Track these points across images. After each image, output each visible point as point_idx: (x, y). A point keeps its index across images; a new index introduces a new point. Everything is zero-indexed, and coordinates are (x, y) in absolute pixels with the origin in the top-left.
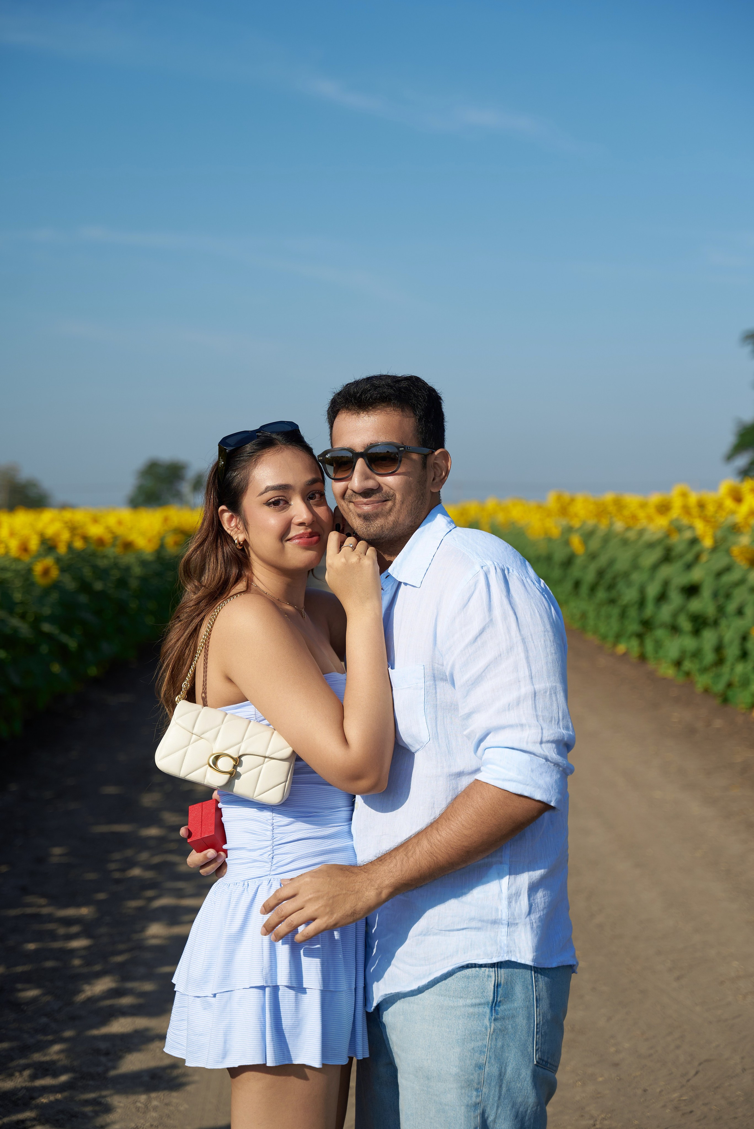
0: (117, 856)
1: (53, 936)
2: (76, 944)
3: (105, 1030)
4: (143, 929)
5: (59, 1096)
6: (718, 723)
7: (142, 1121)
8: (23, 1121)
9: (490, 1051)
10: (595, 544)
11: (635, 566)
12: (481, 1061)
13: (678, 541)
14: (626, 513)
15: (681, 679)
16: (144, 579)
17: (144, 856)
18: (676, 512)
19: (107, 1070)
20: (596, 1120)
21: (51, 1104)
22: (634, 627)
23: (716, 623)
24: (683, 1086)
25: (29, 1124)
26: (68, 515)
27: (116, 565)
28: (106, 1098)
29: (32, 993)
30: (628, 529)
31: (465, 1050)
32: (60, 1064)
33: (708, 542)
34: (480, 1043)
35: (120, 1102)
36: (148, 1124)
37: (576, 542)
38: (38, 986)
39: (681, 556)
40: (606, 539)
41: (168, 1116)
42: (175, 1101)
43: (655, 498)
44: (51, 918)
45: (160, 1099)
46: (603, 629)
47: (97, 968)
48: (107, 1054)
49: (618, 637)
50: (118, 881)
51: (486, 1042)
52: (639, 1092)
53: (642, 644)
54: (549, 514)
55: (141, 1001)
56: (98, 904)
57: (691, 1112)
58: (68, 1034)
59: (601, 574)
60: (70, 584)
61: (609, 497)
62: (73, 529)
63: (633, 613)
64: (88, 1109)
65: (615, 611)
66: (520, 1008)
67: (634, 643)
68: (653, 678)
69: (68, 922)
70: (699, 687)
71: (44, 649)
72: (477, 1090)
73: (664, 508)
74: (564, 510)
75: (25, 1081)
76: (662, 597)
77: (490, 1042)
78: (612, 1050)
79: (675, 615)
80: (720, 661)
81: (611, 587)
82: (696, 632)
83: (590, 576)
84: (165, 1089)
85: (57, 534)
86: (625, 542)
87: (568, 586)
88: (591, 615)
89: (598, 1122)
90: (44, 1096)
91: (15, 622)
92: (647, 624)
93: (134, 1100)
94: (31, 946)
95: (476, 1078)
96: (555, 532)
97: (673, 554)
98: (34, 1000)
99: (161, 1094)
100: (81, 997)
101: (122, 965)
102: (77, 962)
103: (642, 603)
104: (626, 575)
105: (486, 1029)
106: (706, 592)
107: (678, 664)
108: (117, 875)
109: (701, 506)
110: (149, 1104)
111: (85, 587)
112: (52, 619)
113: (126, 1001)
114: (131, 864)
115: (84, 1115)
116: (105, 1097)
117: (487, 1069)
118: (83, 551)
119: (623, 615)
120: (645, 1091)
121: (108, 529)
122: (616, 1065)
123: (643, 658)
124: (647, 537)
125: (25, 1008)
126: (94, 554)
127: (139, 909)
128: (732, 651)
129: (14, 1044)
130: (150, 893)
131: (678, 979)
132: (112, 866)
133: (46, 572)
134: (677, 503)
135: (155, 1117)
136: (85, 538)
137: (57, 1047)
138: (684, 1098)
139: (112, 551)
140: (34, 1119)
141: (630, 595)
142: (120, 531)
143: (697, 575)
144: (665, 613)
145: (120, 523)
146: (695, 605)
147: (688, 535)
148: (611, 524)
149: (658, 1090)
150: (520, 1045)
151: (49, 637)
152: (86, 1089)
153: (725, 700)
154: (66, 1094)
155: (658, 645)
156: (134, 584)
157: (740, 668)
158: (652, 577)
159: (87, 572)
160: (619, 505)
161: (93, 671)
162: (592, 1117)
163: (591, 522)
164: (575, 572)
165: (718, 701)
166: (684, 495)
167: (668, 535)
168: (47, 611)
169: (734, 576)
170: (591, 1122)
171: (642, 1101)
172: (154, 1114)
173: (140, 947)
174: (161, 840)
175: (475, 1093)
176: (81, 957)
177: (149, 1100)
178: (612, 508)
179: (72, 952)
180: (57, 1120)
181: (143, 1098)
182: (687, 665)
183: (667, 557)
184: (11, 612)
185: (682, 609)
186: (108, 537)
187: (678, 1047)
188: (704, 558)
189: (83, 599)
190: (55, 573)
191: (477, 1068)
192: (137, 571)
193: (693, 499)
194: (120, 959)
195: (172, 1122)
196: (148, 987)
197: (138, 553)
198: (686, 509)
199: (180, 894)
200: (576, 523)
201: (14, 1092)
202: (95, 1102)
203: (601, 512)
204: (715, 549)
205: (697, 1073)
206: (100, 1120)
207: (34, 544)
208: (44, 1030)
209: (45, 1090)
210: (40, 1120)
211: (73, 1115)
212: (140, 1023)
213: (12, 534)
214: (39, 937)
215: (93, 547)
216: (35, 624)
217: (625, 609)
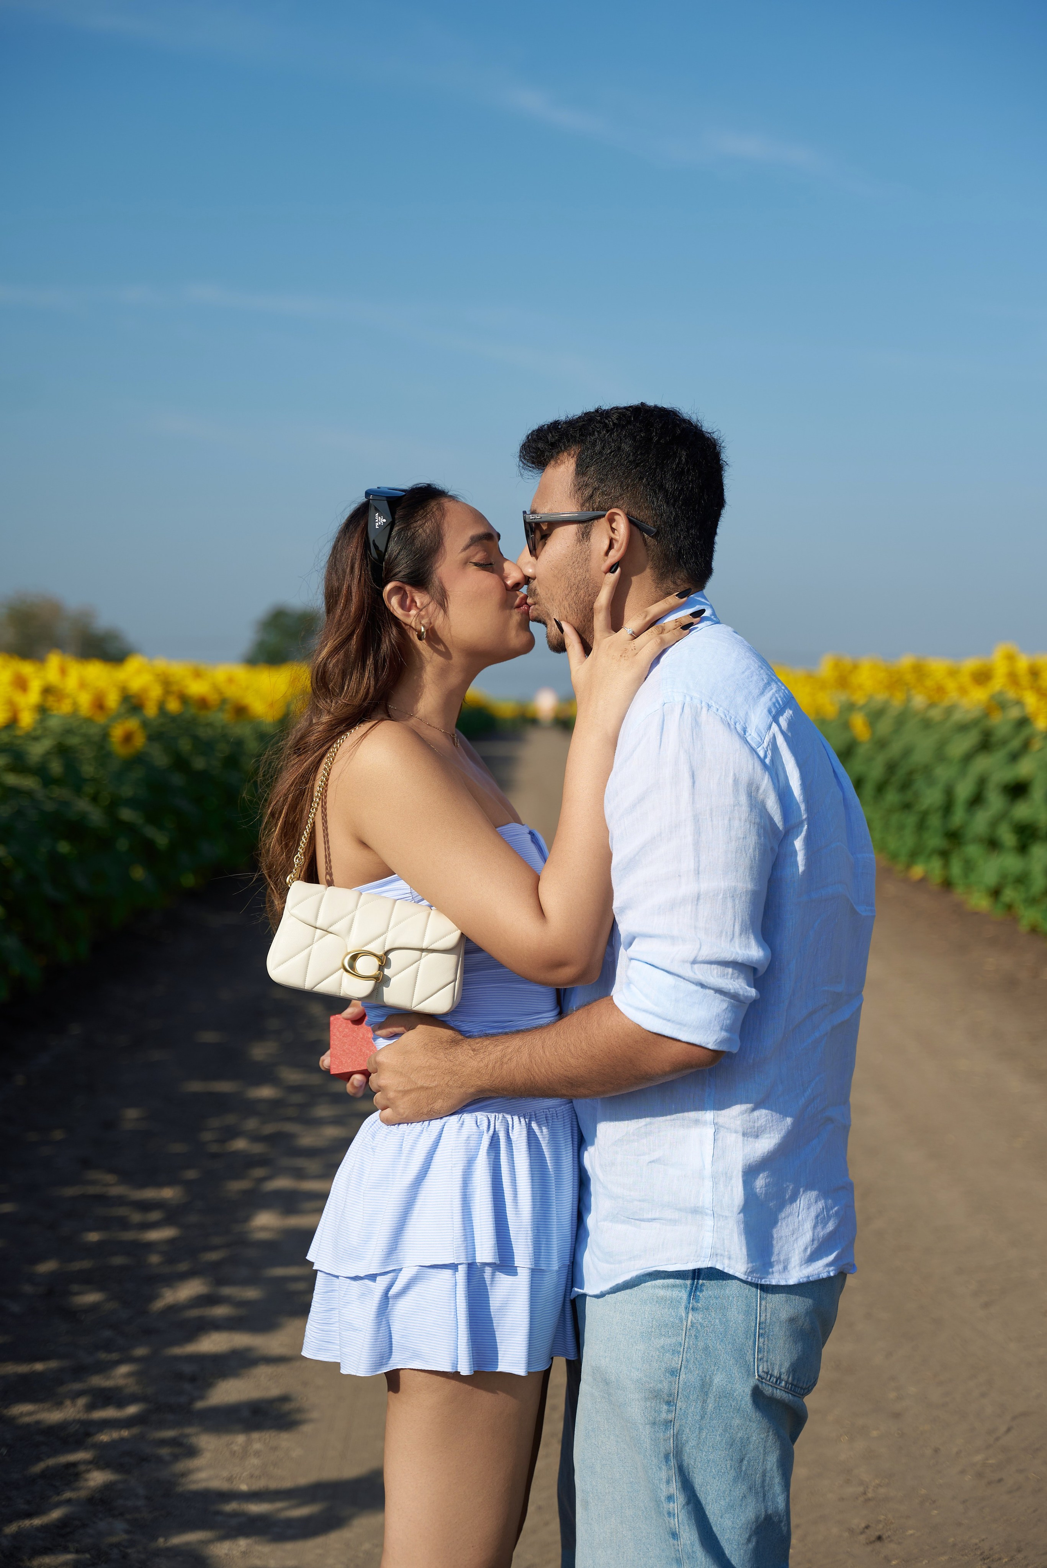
0: (215, 1122)
1: (124, 1224)
2: (154, 1235)
3: (191, 1348)
4: (247, 1218)
5: (125, 1433)
7: (239, 1469)
8: (74, 1465)
9: (686, 1352)
10: (884, 727)
11: (940, 755)
12: (674, 1365)
13: (1001, 722)
14: (929, 683)
15: (999, 914)
17: (251, 1124)
18: (999, 679)
19: (193, 1400)
20: (867, 1488)
21: (113, 1444)
22: (935, 841)
24: (989, 1446)
25: (82, 1468)
27: (224, 737)
28: (190, 1438)
29: (92, 1298)
30: (932, 705)
31: (651, 1348)
32: (128, 1391)
33: (1042, 723)
34: (673, 1340)
35: (209, 1443)
36: (247, 1473)
37: (859, 724)
38: (101, 1288)
39: (1004, 742)
40: (901, 720)
41: (275, 1464)
42: (285, 1444)
43: (970, 665)
44: (121, 1201)
45: (265, 1441)
46: (892, 845)
47: (183, 1267)
48: (193, 1379)
49: (914, 856)
50: (215, 1156)
51: (682, 1340)
52: (929, 1452)
53: (946, 865)
54: (823, 685)
55: (240, 1312)
56: (188, 1184)
57: (1000, 1480)
58: (140, 1351)
59: (891, 767)
60: (160, 759)
61: (906, 661)
62: (167, 683)
63: (935, 821)
64: (164, 1452)
65: (911, 820)
66: (733, 1298)
67: (936, 865)
68: (961, 912)
69: (145, 1206)
70: (1024, 925)
71: (123, 844)
72: (668, 1403)
73: (982, 677)
74: (843, 681)
75: (79, 1412)
76: (977, 800)
77: (687, 1340)
78: (892, 1395)
79: (994, 824)
81: (906, 785)
82: (1023, 848)
83: (876, 772)
84: (271, 1428)
85: (145, 690)
86: (927, 724)
89: (870, 1490)
90: (105, 1432)
91: (83, 805)
92: (954, 837)
93: (228, 1442)
94: (93, 1237)
95: (666, 1387)
96: (831, 710)
97: (994, 739)
98: (94, 1308)
99: (266, 1434)
100: (159, 1305)
101: (216, 1265)
102: (155, 1259)
103: (947, 808)
104: (927, 770)
105: (681, 1320)
106: (1038, 793)
107: (996, 893)
108: (214, 1148)
109: (1034, 673)
110: (249, 1448)
111: (180, 763)
112: (132, 803)
113: (220, 1311)
114: (232, 1133)
115: (159, 1460)
116: (189, 1436)
117: (683, 1376)
118: (180, 715)
119: (921, 825)
120: (936, 1451)
121: (216, 688)
122: (897, 1416)
123: (947, 885)
124: (957, 716)
125: (82, 1318)
126: (194, 721)
127: (245, 1192)
129: (65, 1363)
130: (259, 1172)
131: (986, 1305)
132: (207, 1136)
133: (128, 738)
134: (1000, 669)
135: (257, 1464)
136: (184, 699)
137: (124, 1369)
138: (991, 1462)
139: (224, 717)
140: (90, 1462)
141: (931, 797)
142: (231, 691)
143: (1025, 768)
144: (981, 822)
145: (231, 680)
146: (1022, 811)
147: (1014, 713)
148: (908, 700)
149: (955, 1450)
150: (733, 1349)
151: (130, 829)
152: (162, 1425)
154: (135, 1430)
155: (969, 866)
156: (248, 764)
158: (963, 772)
159: (185, 745)
160: (919, 671)
161: (189, 880)
162: (861, 1482)
163: (881, 697)
164: (858, 765)
166: (1011, 658)
167: (987, 714)
168: (127, 791)
170: (861, 1489)
171: (932, 1463)
172: (255, 1461)
173: (243, 1241)
174: (275, 1104)
175: (665, 1407)
176: (161, 1253)
177: (249, 1442)
178: (910, 677)
179: (150, 1246)
180: (122, 1465)
181: (241, 1439)
182: (1009, 894)
183: (986, 744)
184: (78, 790)
185: (1003, 816)
186: (213, 698)
187: (983, 1395)
188: (1037, 745)
189: (178, 780)
190: (140, 741)
191: (667, 1374)
192: (253, 746)
193: (1023, 664)
194: (213, 1256)
195: (279, 1471)
196: (251, 1294)
197: (255, 721)
198: (1013, 678)
199: (300, 1174)
200: (860, 698)
201: (63, 1426)
202: (174, 1442)
203: (895, 682)
205: (1009, 1430)
206: (181, 1466)
207: (112, 700)
208: (108, 1346)
209: (107, 1424)
210: (98, 1463)
211: (144, 1459)
212: (240, 1340)
213: (83, 685)
214: (104, 1224)
215: (193, 711)
216: (111, 809)
217: (924, 817)
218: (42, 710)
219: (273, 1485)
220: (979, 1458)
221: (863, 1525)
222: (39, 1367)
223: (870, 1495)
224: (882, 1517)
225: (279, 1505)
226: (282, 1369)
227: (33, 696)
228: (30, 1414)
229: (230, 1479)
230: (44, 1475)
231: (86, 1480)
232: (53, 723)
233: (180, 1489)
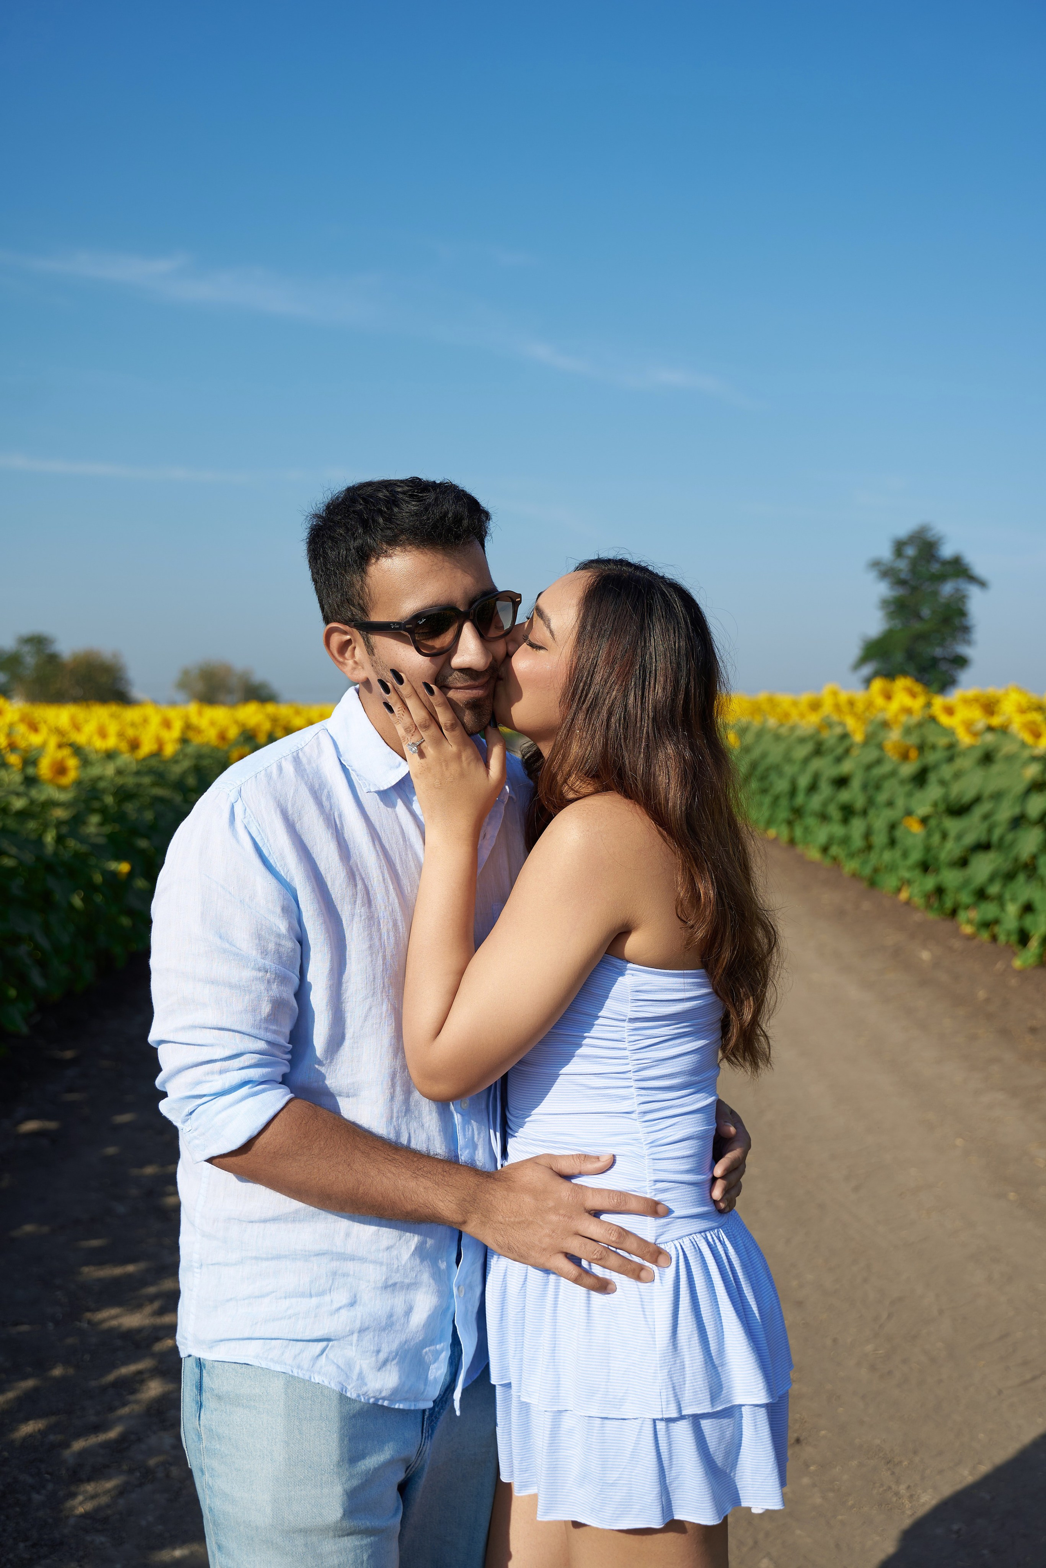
6: (866, 905)
10: (749, 738)
11: (788, 758)
13: (829, 736)
14: (779, 710)
15: (827, 862)
18: (827, 708)
22: (783, 813)
23: (865, 813)
24: (876, 1335)
25: (144, 1377)
26: (270, 708)
30: (781, 725)
33: (858, 737)
39: (832, 750)
40: (760, 734)
43: (805, 698)
49: (769, 822)
52: (829, 1342)
53: (791, 830)
59: (754, 766)
61: (762, 696)
63: (784, 802)
65: (767, 800)
67: (785, 828)
68: (802, 861)
70: (847, 871)
73: (815, 706)
76: (813, 788)
79: (825, 804)
80: (869, 847)
81: (763, 778)
82: (845, 821)
85: (258, 725)
86: (777, 737)
92: (798, 812)
97: (824, 748)
103: (793, 793)
104: (777, 769)
106: (856, 783)
107: (825, 849)
109: (851, 703)
119: (775, 804)
123: (792, 842)
124: (799, 733)
128: (880, 838)
131: (856, 1189)
134: (828, 700)
138: (880, 1353)
140: (150, 1371)
141: (781, 785)
143: (846, 767)
144: (816, 802)
146: (845, 796)
147: (838, 730)
148: (765, 721)
149: (850, 1340)
153: (872, 883)
155: (808, 831)
157: (887, 856)
158: (803, 769)
160: (772, 702)
163: (745, 720)
165: (865, 885)
166: (835, 694)
167: (818, 731)
169: (886, 768)
178: (765, 706)
182: (834, 850)
183: (818, 750)
185: (831, 799)
187: (865, 1281)
188: (855, 752)
193: (843, 697)
198: (837, 707)
203: (756, 709)
204: (866, 743)
205: (890, 1316)
207: (233, 733)
213: (212, 723)
217: (776, 799)
218: (184, 741)
220: (869, 1348)
227: (176, 732)
232: (190, 750)
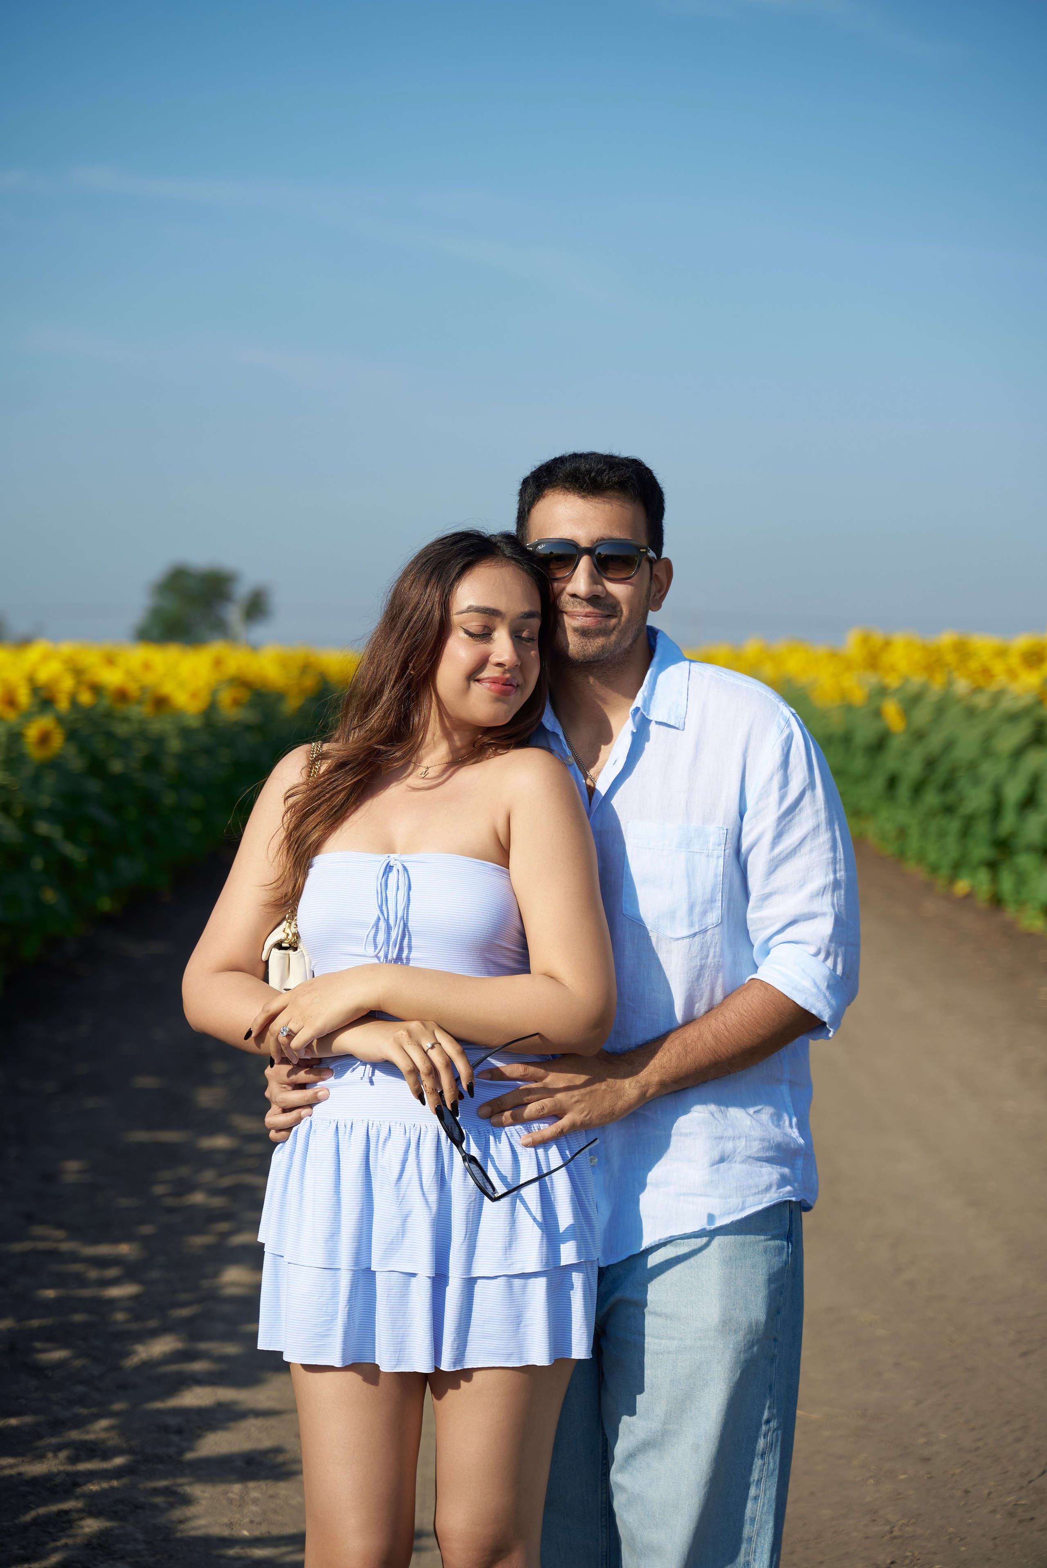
0: (166, 1175)
1: (81, 1281)
2: (115, 1292)
3: (173, 1403)
4: (217, 1274)
5: (115, 1483)
7: (238, 1516)
8: (66, 1512)
10: (922, 715)
11: (987, 751)
14: (974, 665)
16: (186, 757)
17: (208, 1176)
19: (182, 1452)
20: (894, 1527)
21: (103, 1493)
22: (981, 851)
24: (1022, 1488)
25: (75, 1516)
26: (68, 650)
27: (143, 734)
28: (184, 1487)
29: (58, 1354)
30: (977, 690)
32: (110, 1443)
35: (204, 1492)
36: (247, 1520)
37: (891, 711)
38: (65, 1345)
40: (941, 709)
41: (275, 1511)
42: (283, 1492)
43: (1018, 643)
44: (74, 1257)
45: (262, 1489)
46: (932, 856)
47: (153, 1324)
48: (179, 1431)
49: (957, 867)
50: (171, 1210)
52: (959, 1493)
53: (995, 879)
54: (848, 667)
55: (223, 1366)
56: (145, 1240)
57: (1032, 1519)
58: (118, 1407)
59: (931, 764)
60: (75, 762)
61: (946, 639)
62: (78, 672)
63: (982, 828)
64: (159, 1500)
65: (954, 825)
67: (983, 876)
68: (1011, 933)
69: (102, 1262)
71: (38, 863)
73: (1034, 658)
74: (873, 661)
75: (62, 1464)
76: (1029, 802)
78: (922, 1440)
81: (947, 786)
83: (913, 769)
84: (266, 1478)
85: (55, 681)
86: (971, 712)
87: (878, 783)
88: (914, 832)
89: (896, 1529)
90: (94, 1482)
92: (1004, 846)
93: (224, 1490)
94: (50, 1293)
96: (858, 696)
98: (61, 1364)
99: (262, 1484)
100: (133, 1361)
101: (189, 1321)
102: (120, 1316)
103: (996, 811)
104: (972, 766)
108: (170, 1202)
110: (246, 1496)
111: (96, 766)
112: (51, 814)
113: (199, 1366)
114: (185, 1187)
115: (155, 1507)
116: (182, 1485)
118: (93, 708)
119: (965, 832)
120: (967, 1492)
121: (129, 673)
122: (926, 1460)
123: (997, 901)
124: (1007, 704)
125: (50, 1374)
126: (109, 715)
127: (208, 1247)
129: (41, 1418)
130: (223, 1226)
131: (1024, 1355)
132: (159, 1190)
133: (44, 739)
135: (256, 1511)
136: (96, 689)
137: (104, 1423)
138: (1023, 1502)
139: (140, 711)
140: (82, 1511)
141: (977, 799)
142: (149, 679)
144: (1034, 827)
145: (146, 666)
148: (949, 683)
149: (986, 1492)
151: (46, 843)
152: (152, 1475)
154: (125, 1481)
155: (1021, 879)
156: (170, 765)
158: (1013, 770)
159: (100, 745)
160: (963, 651)
161: (105, 904)
162: (888, 1522)
163: (918, 679)
164: (890, 762)
167: (1040, 700)
168: (45, 800)
170: (887, 1528)
171: (961, 1504)
172: (254, 1508)
173: (213, 1296)
174: (232, 1154)
176: (125, 1310)
177: (246, 1491)
178: (950, 658)
179: (112, 1303)
180: (116, 1512)
181: (237, 1488)
183: (1039, 737)
186: (133, 688)
187: (1018, 1440)
189: (94, 785)
190: (58, 740)
192: (175, 745)
194: (184, 1312)
195: (280, 1518)
196: (231, 1349)
197: (178, 715)
200: (893, 681)
201: (48, 1477)
202: (168, 1492)
203: (934, 662)
206: (177, 1514)
207: (23, 694)
208: (82, 1401)
209: (92, 1475)
210: (93, 1511)
211: (138, 1507)
212: (225, 1394)
214: (60, 1281)
215: (106, 702)
216: (26, 821)
217: (969, 822)
219: (275, 1531)
220: (1011, 1498)
221: (889, 1561)
222: (13, 1421)
223: (896, 1533)
224: (909, 1554)
225: (284, 1549)
226: (272, 1422)
228: (11, 1466)
229: (230, 1525)
230: (35, 1521)
231: (82, 1527)
233: (179, 1535)
